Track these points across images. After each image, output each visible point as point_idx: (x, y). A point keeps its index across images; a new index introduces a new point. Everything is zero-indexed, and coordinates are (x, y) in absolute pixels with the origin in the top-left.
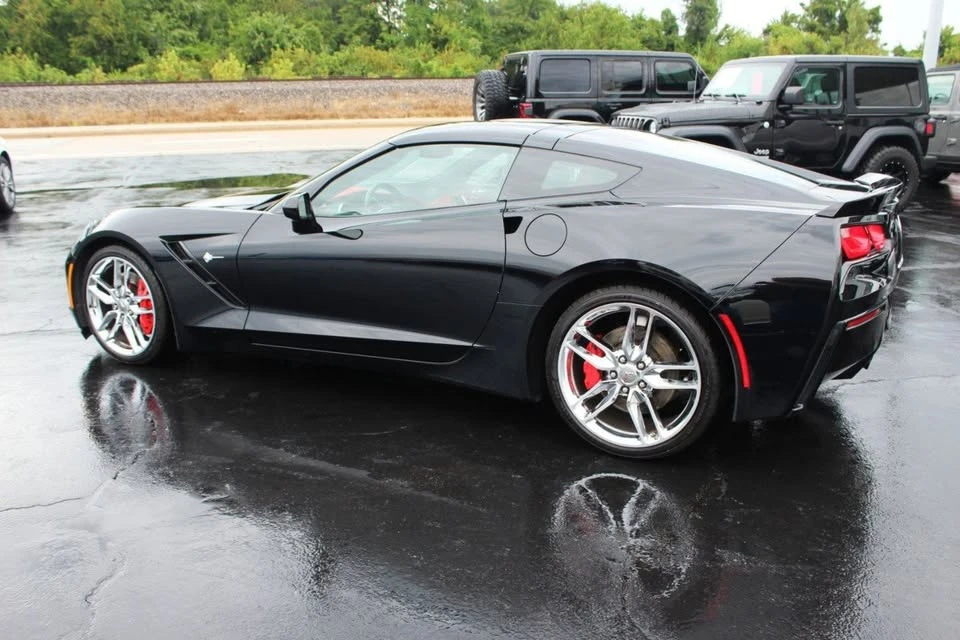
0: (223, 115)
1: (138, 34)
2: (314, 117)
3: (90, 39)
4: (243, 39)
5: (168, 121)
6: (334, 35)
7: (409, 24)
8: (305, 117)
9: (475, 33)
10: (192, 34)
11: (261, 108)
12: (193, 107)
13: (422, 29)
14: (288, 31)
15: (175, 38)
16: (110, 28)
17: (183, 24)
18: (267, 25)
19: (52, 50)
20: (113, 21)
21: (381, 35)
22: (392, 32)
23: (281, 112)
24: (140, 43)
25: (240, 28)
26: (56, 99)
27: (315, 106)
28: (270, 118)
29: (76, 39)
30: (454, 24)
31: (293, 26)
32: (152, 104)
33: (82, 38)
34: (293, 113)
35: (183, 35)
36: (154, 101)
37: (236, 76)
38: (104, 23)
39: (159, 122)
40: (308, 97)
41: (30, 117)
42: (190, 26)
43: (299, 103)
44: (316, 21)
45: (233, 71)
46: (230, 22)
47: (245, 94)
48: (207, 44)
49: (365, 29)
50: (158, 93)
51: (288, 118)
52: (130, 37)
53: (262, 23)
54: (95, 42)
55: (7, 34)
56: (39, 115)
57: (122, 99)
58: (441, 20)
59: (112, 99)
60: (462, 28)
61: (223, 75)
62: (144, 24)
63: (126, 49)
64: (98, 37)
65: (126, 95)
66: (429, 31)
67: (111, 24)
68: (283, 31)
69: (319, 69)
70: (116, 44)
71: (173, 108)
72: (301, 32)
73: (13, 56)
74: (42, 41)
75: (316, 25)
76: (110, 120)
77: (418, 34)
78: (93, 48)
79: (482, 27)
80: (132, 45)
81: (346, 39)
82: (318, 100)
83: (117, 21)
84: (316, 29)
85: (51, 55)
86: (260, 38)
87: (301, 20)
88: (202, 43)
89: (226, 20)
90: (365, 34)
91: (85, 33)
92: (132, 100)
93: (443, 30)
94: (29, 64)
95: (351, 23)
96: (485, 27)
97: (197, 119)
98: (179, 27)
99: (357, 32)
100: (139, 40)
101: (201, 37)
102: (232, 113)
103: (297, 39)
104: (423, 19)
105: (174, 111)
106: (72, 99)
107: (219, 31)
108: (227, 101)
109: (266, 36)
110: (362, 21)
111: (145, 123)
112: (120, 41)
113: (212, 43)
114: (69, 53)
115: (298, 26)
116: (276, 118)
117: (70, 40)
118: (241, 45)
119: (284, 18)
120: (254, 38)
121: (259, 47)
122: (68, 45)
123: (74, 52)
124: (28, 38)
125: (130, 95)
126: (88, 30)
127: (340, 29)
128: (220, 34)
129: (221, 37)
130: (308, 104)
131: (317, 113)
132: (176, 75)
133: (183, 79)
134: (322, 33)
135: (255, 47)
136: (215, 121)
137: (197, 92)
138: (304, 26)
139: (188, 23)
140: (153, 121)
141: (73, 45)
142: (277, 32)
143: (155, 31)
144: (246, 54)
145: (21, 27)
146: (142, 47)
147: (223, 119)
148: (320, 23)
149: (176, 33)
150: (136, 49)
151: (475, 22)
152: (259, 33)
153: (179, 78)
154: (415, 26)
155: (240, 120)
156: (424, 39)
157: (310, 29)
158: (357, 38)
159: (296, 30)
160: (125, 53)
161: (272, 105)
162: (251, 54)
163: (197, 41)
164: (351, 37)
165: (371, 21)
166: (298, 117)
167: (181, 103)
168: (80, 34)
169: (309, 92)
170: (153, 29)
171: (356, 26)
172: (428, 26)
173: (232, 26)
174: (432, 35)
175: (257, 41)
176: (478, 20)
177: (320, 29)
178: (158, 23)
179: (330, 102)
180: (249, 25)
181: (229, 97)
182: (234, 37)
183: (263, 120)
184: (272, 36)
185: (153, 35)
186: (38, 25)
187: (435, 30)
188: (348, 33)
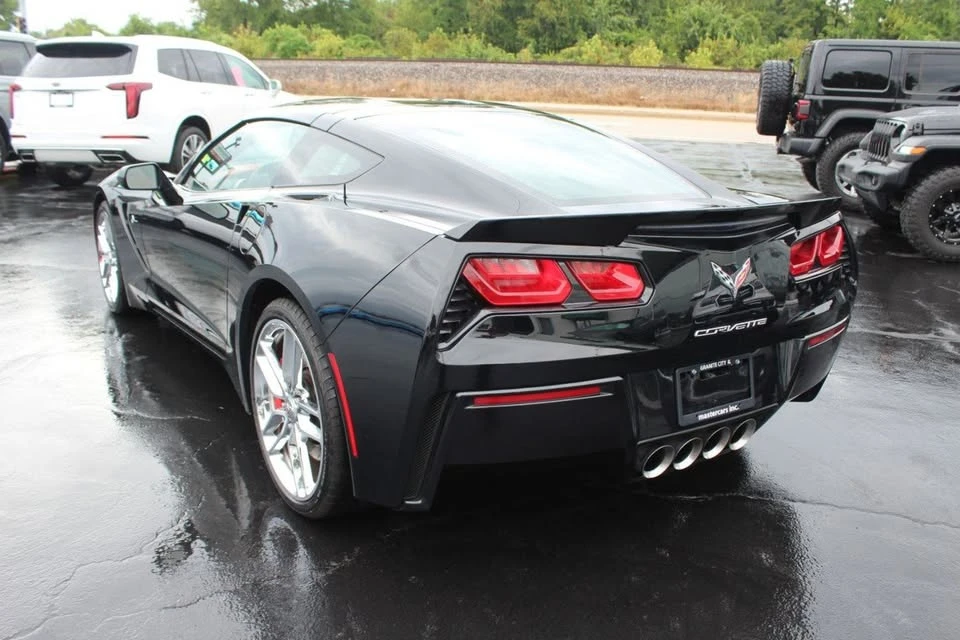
0: (623, 100)
1: (580, 19)
2: (714, 109)
3: (536, 22)
4: (678, 27)
5: (570, 102)
6: (773, 27)
7: (858, 17)
8: (705, 108)
9: (935, 28)
10: (631, 20)
11: (662, 95)
12: (597, 90)
13: (871, 23)
14: (725, 21)
15: (613, 23)
16: (555, 12)
17: (623, 11)
18: (704, 14)
19: (501, 31)
20: (558, 5)
21: (825, 28)
22: (839, 25)
23: (681, 100)
24: (580, 27)
25: (677, 16)
26: (477, 75)
27: (717, 97)
28: (668, 106)
29: (524, 22)
30: (910, 18)
31: (730, 16)
32: (560, 84)
33: (529, 20)
34: (694, 103)
35: (622, 21)
36: (562, 81)
37: (653, 63)
38: (549, 8)
39: (563, 102)
40: (714, 87)
41: (451, 90)
42: (631, 13)
43: (703, 93)
44: (757, 12)
45: (651, 57)
46: (668, 10)
47: (650, 80)
48: (644, 31)
49: (808, 21)
50: (568, 74)
51: (687, 107)
52: (572, 21)
53: (699, 11)
54: (539, 25)
55: (468, 16)
56: (459, 88)
57: (533, 78)
58: (896, 13)
59: (524, 78)
60: (920, 23)
61: (639, 61)
62: (586, 9)
63: (566, 32)
64: (542, 21)
65: (538, 74)
66: (880, 25)
67: (556, 9)
68: (720, 20)
69: (746, 61)
70: (557, 27)
71: (577, 89)
72: (739, 22)
73: (465, 36)
74: (495, 23)
75: (756, 15)
76: (518, 97)
77: (867, 29)
78: (536, 30)
79: (944, 22)
80: (573, 28)
81: (786, 32)
82: (723, 91)
83: (561, 5)
84: (756, 20)
85: (500, 36)
86: (696, 26)
87: (740, 10)
88: (640, 30)
89: (665, 8)
90: (807, 26)
91: (533, 16)
92: (543, 79)
93: (895, 26)
94: (476, 43)
95: (794, 15)
96: (948, 22)
97: (597, 102)
98: (619, 13)
99: (800, 25)
100: (579, 24)
101: (639, 24)
102: (634, 99)
103: (732, 30)
104: (874, 12)
105: (578, 93)
106: (490, 76)
107: (658, 18)
108: (632, 86)
109: (702, 25)
110: (806, 12)
111: (549, 101)
112: (562, 24)
113: (648, 30)
114: (516, 34)
115: (736, 16)
116: (675, 107)
117: (518, 22)
118: (676, 33)
119: (722, 8)
120: (690, 26)
121: (694, 36)
122: (516, 26)
123: (520, 33)
124: (484, 19)
125: (542, 75)
126: (535, 13)
127: (781, 20)
128: (657, 21)
129: (658, 24)
130: (712, 94)
131: (717, 105)
132: (596, 59)
133: (602, 62)
134: (762, 24)
135: (689, 36)
136: (613, 104)
137: (604, 76)
138: (743, 16)
139: (629, 9)
140: (556, 100)
141: (520, 27)
142: (714, 21)
143: (596, 16)
144: (680, 42)
145: (479, 11)
146: (582, 31)
147: (621, 104)
148: (761, 13)
149: (615, 19)
150: (576, 32)
151: (938, 17)
152: (695, 21)
153: (599, 62)
154: (864, 19)
155: (638, 106)
156: (872, 34)
157: (748, 19)
158: (799, 31)
159: (733, 21)
160: (565, 36)
161: (674, 93)
162: (684, 42)
163: (634, 26)
164: (791, 29)
165: (817, 14)
166: (696, 107)
167: (587, 85)
168: (528, 17)
169: (714, 83)
170: (594, 14)
171: (799, 18)
172: (881, 20)
173: (670, 14)
174: (882, 30)
175: (692, 30)
176: (942, 14)
177: (760, 20)
178: (600, 9)
179: (735, 94)
180: (685, 12)
181: (633, 82)
182: (670, 24)
183: (662, 107)
184: (707, 25)
185: (594, 20)
186: (494, 7)
187: (887, 25)
188: (790, 25)
